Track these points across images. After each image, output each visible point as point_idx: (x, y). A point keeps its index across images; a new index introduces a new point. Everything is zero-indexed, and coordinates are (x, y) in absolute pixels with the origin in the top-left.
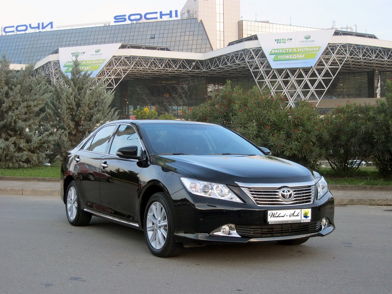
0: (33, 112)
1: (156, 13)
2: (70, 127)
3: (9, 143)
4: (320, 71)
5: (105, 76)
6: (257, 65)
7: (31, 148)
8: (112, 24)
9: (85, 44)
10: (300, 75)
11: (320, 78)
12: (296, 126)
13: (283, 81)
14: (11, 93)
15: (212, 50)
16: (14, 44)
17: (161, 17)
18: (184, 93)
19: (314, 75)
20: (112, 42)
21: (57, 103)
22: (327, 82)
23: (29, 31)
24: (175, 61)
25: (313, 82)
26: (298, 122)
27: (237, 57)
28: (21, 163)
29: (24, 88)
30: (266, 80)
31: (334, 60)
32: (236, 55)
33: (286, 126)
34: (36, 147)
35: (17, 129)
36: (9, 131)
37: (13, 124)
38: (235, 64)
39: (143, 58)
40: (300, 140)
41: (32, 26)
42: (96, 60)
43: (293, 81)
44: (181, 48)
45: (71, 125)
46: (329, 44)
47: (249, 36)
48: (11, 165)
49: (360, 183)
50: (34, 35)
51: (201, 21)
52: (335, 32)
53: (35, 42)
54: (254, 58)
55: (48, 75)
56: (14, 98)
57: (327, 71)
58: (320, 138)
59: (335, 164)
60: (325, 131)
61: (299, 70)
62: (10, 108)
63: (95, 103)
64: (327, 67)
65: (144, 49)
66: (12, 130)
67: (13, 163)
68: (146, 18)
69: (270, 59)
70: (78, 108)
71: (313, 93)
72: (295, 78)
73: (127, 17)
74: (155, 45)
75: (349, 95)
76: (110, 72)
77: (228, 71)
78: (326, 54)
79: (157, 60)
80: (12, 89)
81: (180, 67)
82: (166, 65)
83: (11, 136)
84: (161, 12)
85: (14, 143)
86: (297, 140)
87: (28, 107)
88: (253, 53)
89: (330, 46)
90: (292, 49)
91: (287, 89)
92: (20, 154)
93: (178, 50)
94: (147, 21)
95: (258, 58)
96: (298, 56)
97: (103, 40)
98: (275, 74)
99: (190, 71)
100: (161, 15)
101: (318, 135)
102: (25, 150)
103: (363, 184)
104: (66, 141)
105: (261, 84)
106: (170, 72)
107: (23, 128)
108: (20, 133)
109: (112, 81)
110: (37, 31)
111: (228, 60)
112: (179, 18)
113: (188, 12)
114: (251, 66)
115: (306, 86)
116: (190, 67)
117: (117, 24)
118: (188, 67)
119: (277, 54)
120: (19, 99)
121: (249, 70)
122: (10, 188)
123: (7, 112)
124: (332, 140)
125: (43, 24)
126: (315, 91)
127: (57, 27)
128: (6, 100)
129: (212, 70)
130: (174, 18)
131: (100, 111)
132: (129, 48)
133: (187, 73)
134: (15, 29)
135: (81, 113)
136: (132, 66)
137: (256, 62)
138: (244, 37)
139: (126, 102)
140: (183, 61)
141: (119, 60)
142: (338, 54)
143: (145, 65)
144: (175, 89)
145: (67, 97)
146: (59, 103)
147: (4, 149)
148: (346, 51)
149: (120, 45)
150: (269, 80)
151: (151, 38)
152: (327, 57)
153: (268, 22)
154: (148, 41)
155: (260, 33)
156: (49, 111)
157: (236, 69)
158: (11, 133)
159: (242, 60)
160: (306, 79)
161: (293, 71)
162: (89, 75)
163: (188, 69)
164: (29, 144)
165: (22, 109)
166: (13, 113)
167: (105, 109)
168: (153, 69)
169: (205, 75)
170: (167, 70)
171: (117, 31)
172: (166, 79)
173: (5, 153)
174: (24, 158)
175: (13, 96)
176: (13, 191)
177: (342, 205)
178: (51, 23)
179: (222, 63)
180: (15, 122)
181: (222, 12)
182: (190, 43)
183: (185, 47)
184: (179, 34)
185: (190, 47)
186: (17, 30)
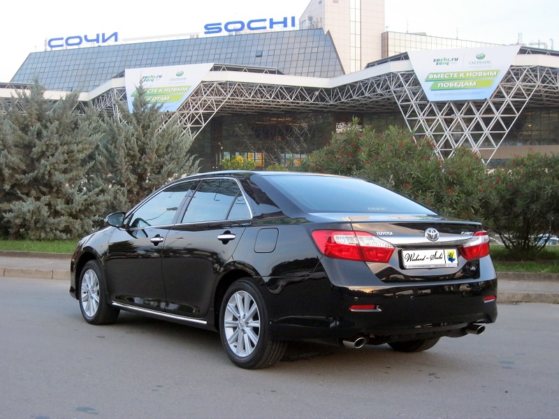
0: (77, 160)
1: (265, 20)
2: (130, 182)
3: (40, 204)
4: (498, 105)
5: (190, 110)
6: (407, 95)
7: (72, 212)
8: (202, 35)
9: (162, 64)
10: (470, 111)
11: (498, 115)
12: (451, 184)
13: (445, 119)
14: (45, 133)
15: (344, 73)
16: (63, 63)
17: (271, 27)
18: (302, 135)
19: (489, 110)
20: (202, 62)
21: (111, 147)
22: (507, 121)
23: (85, 45)
24: (290, 89)
25: (487, 121)
26: (454, 178)
27: (379, 84)
28: (58, 232)
29: (64, 126)
30: (419, 118)
31: (519, 89)
32: (379, 81)
33: (435, 184)
34: (80, 210)
35: (53, 184)
36: (41, 187)
37: (47, 177)
38: (377, 95)
39: (244, 84)
40: (455, 206)
41: (89, 38)
42: (177, 87)
43: (459, 120)
44: (299, 70)
45: (132, 180)
46: (512, 66)
47: (397, 54)
48: (43, 235)
49: (543, 269)
50: (91, 51)
51: (329, 32)
52: (521, 50)
53: (93, 61)
54: (403, 86)
55: (109, 107)
56: (49, 140)
57: (509, 105)
58: (485, 204)
59: (510, 240)
60: (494, 193)
61: (468, 103)
62: (43, 154)
63: (167, 148)
64: (508, 99)
65: (245, 71)
66: (45, 185)
67: (46, 232)
68: (250, 28)
69: (426, 87)
70: (142, 155)
71: (487, 137)
72: (462, 115)
73: (223, 27)
74: (262, 66)
75: (540, 141)
76: (196, 104)
77: (365, 104)
78: (508, 81)
79: (265, 87)
80: (46, 127)
81: (297, 97)
82: (277, 95)
83: (44, 194)
84: (271, 20)
85: (49, 205)
86: (451, 205)
87: (70, 152)
88: (401, 79)
89: (513, 70)
90: (459, 73)
91: (450, 130)
92: (56, 220)
93: (295, 74)
94: (252, 32)
95: (409, 85)
96: (467, 83)
97: (188, 59)
98: (432, 108)
99: (311, 104)
100: (272, 23)
101: (483, 198)
102: (63, 215)
103: (548, 272)
104: (124, 202)
105: (412, 123)
106: (283, 105)
107: (61, 183)
108: (57, 190)
109: (200, 117)
110: (96, 44)
111: (366, 89)
112: (297, 27)
113: (310, 19)
114: (399, 97)
115: (478, 127)
116: (311, 99)
117: (208, 35)
118: (308, 98)
119: (436, 81)
120: (56, 141)
121: (396, 103)
122: (34, 269)
123: (38, 160)
124: (504, 207)
125: (103, 35)
126: (491, 134)
127: (124, 40)
128: (37, 141)
129: (343, 102)
130: (290, 28)
131: (173, 160)
132: (224, 70)
133: (307, 107)
134: (64, 41)
135: (146, 163)
136: (229, 96)
137: (406, 92)
138: (390, 56)
139: (219, 147)
140: (301, 89)
141: (211, 87)
142: (524, 80)
143: (247, 95)
144: (289, 129)
145: (127, 139)
146: (115, 147)
147: (33, 213)
148: (536, 76)
149: (211, 65)
150: (425, 117)
151: (257, 56)
152: (509, 85)
153: (424, 35)
154: (252, 60)
155: (413, 49)
156: (100, 158)
157: (377, 102)
158: (44, 189)
159: (386, 89)
160: (478, 116)
161: (459, 104)
162: (159, 108)
163: (308, 100)
164: (70, 206)
165: (60, 156)
166: (47, 161)
167: (182, 156)
168: (258, 101)
169: (333, 110)
170: (278, 102)
171: (208, 46)
172: (278, 115)
173: (34, 218)
174: (62, 226)
175: (47, 137)
176: (38, 273)
177: (513, 302)
178: (115, 34)
179: (357, 93)
180: (50, 174)
181: (358, 19)
182: (313, 63)
183: (305, 70)
184: (296, 51)
185: (312, 69)
186: (68, 44)
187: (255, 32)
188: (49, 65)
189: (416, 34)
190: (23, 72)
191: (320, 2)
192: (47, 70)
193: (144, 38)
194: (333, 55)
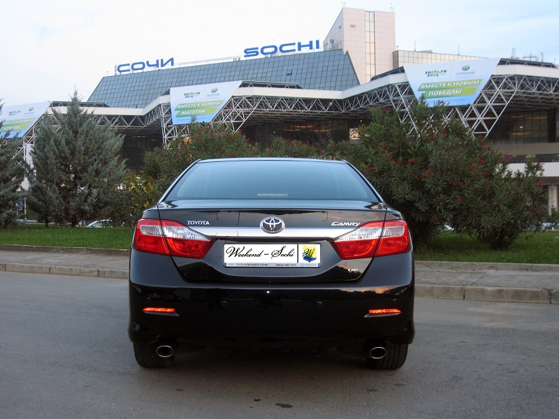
1: (294, 44)
4: (480, 110)
5: (223, 120)
6: (403, 104)
8: (243, 58)
11: (480, 118)
15: (359, 84)
16: (130, 85)
17: (299, 49)
19: (473, 115)
22: (489, 123)
23: (147, 69)
24: (308, 101)
25: (471, 123)
27: (381, 94)
30: (413, 122)
31: (499, 96)
32: (382, 92)
38: (380, 103)
39: (268, 98)
41: (150, 63)
42: (212, 102)
46: (492, 76)
50: (152, 74)
51: (347, 52)
52: (501, 61)
53: (154, 82)
54: (399, 96)
57: (490, 109)
61: (455, 108)
64: (489, 104)
65: (269, 87)
68: (282, 51)
73: (259, 50)
76: (228, 115)
78: (489, 89)
79: (286, 100)
81: (314, 107)
82: (296, 106)
84: (299, 44)
88: (398, 90)
89: (494, 79)
90: (447, 83)
93: (320, 88)
94: (283, 54)
95: (405, 95)
96: (453, 92)
100: (300, 46)
109: (231, 126)
110: (156, 69)
111: (370, 99)
112: (321, 49)
113: (332, 41)
114: (397, 105)
116: (326, 109)
117: (248, 58)
118: (323, 108)
119: (427, 90)
125: (162, 60)
127: (179, 64)
129: (353, 111)
130: (315, 50)
132: (251, 86)
133: (323, 115)
134: (130, 67)
136: (255, 108)
137: (401, 101)
140: (317, 101)
141: (240, 100)
142: (503, 87)
143: (271, 107)
148: (514, 84)
149: (240, 82)
151: (287, 74)
152: (490, 92)
153: (430, 52)
154: (284, 77)
159: (387, 98)
160: (463, 120)
163: (323, 110)
169: (345, 117)
170: (298, 112)
171: (247, 68)
172: (301, 123)
178: (172, 60)
179: (363, 103)
181: (372, 41)
182: (334, 79)
183: (328, 85)
184: (320, 69)
185: (333, 84)
186: (133, 69)
187: (286, 54)
188: (118, 86)
189: (422, 52)
190: (98, 93)
191: (340, 27)
192: (117, 91)
193: (195, 62)
194: (351, 72)
